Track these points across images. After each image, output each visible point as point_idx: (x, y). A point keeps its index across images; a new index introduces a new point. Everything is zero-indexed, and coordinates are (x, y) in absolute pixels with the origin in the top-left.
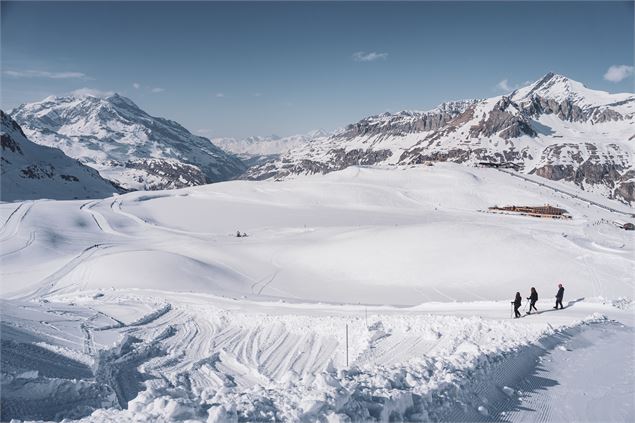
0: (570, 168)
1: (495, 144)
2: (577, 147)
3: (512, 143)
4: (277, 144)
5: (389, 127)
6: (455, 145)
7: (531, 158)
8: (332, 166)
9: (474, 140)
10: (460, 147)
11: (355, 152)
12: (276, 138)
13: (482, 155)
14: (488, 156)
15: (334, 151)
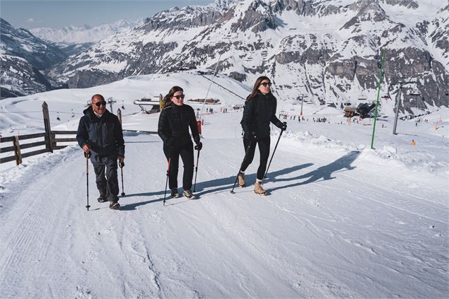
0: (297, 53)
1: (248, 36)
2: (304, 38)
3: (260, 36)
4: (90, 33)
5: (174, 24)
6: (220, 39)
7: (272, 47)
8: (134, 56)
9: (234, 35)
10: (223, 41)
11: (150, 44)
12: (88, 28)
13: (239, 46)
14: (243, 47)
15: (135, 44)
